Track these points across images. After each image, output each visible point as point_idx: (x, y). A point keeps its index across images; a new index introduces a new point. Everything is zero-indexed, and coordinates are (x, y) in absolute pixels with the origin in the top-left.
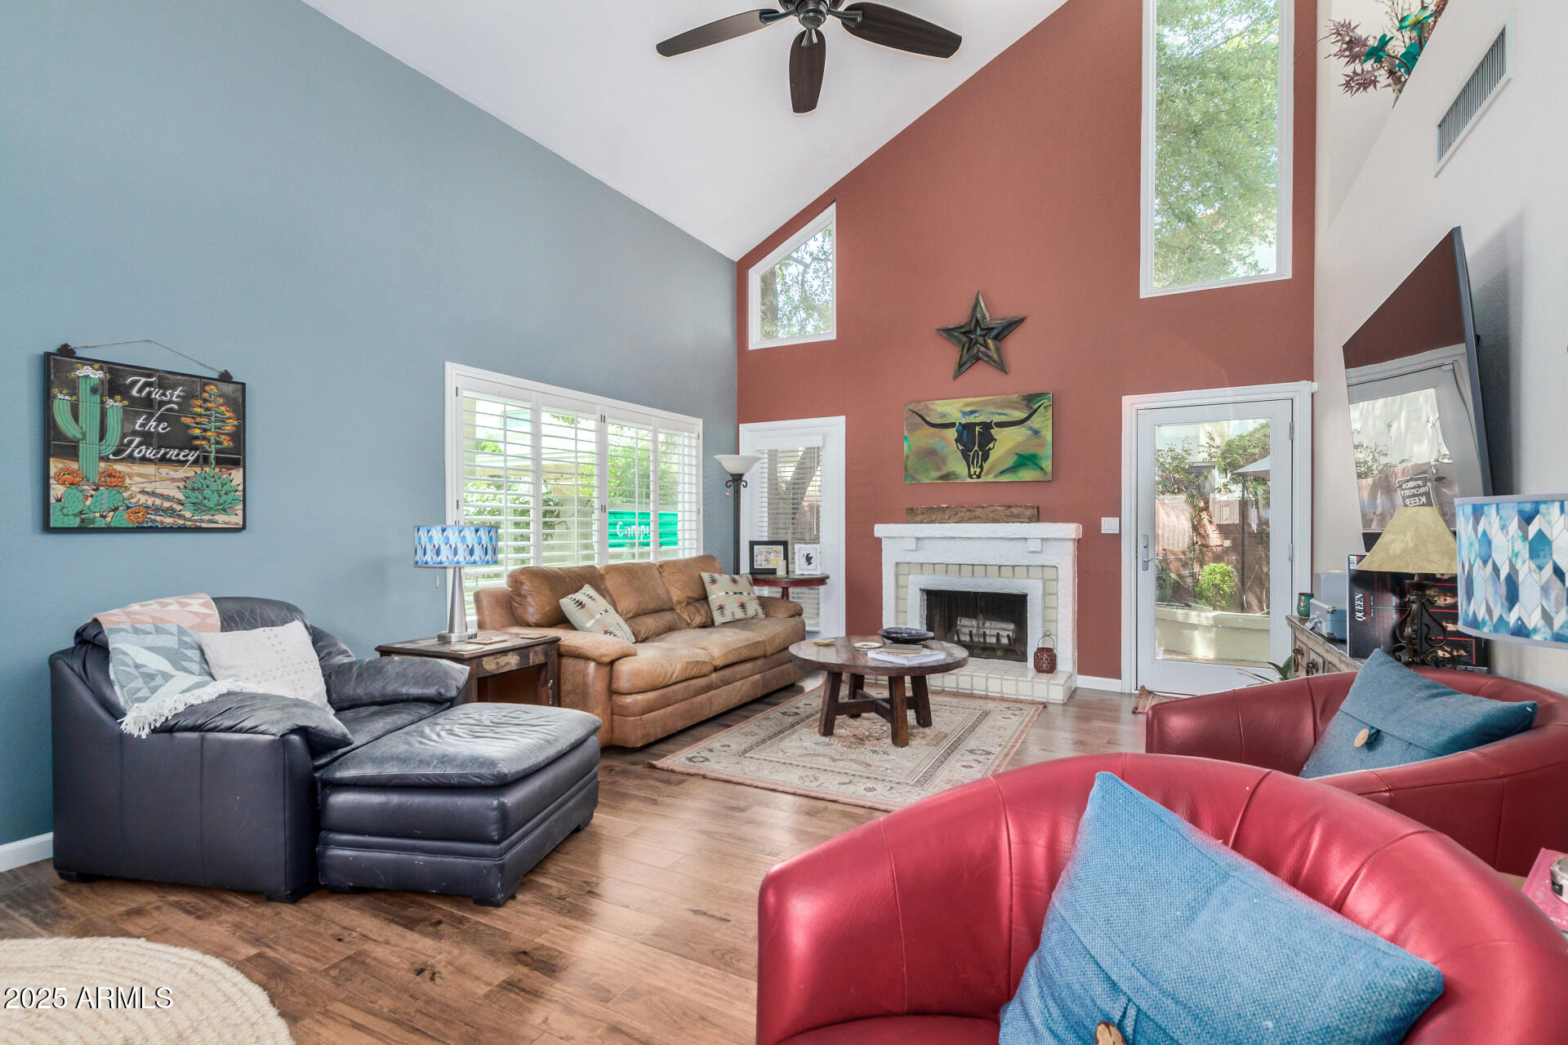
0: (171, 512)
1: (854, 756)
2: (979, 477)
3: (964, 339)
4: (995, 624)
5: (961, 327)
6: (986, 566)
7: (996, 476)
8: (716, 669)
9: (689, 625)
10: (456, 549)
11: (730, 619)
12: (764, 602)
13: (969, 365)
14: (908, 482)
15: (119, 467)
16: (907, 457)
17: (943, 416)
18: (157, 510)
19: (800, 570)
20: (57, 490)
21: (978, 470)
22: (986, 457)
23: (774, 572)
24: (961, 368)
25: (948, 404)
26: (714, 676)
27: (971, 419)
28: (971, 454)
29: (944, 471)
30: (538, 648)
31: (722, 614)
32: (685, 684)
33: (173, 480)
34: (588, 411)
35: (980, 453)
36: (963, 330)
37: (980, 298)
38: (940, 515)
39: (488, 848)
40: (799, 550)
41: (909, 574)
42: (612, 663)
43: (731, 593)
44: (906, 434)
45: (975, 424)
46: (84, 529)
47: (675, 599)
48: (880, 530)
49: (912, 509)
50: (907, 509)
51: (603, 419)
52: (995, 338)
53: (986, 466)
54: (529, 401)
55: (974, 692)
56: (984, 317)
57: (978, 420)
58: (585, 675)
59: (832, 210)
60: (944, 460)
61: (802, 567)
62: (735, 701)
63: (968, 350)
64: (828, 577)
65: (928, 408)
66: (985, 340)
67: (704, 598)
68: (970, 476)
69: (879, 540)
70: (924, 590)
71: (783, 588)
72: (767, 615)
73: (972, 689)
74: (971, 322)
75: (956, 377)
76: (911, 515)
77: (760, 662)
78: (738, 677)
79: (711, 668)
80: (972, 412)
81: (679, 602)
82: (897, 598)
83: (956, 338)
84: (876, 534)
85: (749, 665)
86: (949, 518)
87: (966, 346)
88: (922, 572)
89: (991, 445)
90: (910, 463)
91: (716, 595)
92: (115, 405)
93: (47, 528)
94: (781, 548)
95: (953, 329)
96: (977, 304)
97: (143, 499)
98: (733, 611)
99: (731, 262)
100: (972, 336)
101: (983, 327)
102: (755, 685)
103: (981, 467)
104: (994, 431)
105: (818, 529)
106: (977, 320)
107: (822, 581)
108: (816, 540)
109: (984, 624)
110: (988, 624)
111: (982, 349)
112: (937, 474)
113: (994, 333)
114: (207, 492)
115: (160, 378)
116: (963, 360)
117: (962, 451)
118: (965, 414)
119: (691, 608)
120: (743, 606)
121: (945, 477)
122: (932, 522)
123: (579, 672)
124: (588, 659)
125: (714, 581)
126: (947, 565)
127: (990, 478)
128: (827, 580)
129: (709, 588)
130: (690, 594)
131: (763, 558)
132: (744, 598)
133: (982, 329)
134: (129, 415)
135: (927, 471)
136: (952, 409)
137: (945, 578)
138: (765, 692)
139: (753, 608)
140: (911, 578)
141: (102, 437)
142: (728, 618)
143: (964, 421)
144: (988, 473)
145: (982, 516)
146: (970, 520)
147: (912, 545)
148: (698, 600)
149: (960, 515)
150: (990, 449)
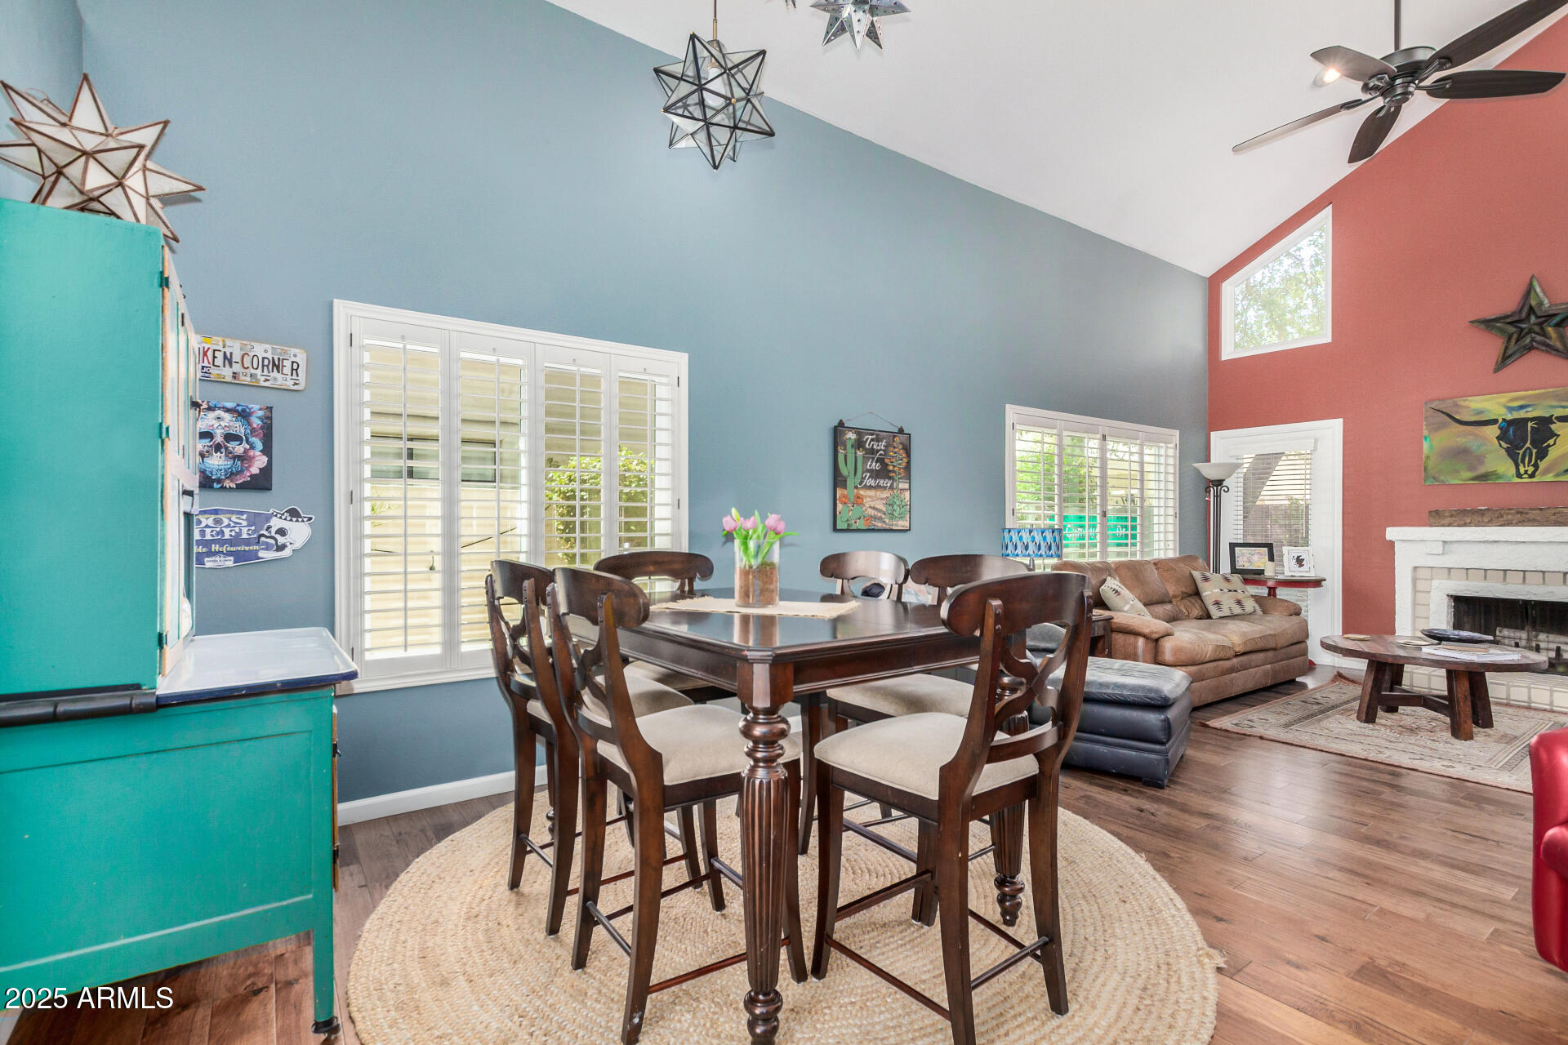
0: (880, 519)
1: (1413, 741)
2: (1532, 476)
3: (1511, 329)
4: (1552, 637)
5: (1507, 317)
6: (1544, 572)
7: (1557, 475)
8: (1237, 655)
9: (1188, 617)
10: (1040, 545)
11: (1228, 613)
12: (1258, 599)
13: (1517, 356)
14: (1428, 483)
15: (862, 492)
16: (1428, 457)
17: (1481, 412)
18: (875, 518)
19: (1290, 570)
20: (840, 507)
21: (1531, 469)
22: (1542, 454)
23: (1261, 572)
24: (1505, 359)
25: (1488, 400)
26: (1235, 660)
27: (1522, 414)
28: (1521, 452)
29: (1481, 470)
30: (1100, 623)
31: (1220, 609)
32: (1215, 664)
33: (882, 499)
34: (1091, 430)
35: (1534, 451)
36: (1509, 320)
37: (1535, 284)
38: (1477, 518)
39: (1158, 747)
40: (1288, 553)
41: (1431, 579)
42: (1157, 640)
43: (1225, 590)
44: (1426, 433)
45: (1527, 420)
46: (848, 530)
47: (1171, 593)
48: (1392, 533)
49: (1437, 512)
50: (1430, 512)
51: (1104, 437)
52: (1558, 325)
53: (1542, 465)
54: (1055, 428)
55: (1533, 705)
56: (1541, 304)
57: (1530, 415)
58: (1136, 648)
59: (1328, 211)
60: (1480, 459)
61: (1292, 569)
62: (1250, 686)
63: (1517, 341)
64: (1325, 580)
65: (1456, 405)
66: (1542, 329)
67: (1197, 593)
68: (1519, 476)
69: (1392, 544)
70: (1452, 596)
71: (1270, 588)
72: (1265, 612)
73: (1530, 701)
74: (1522, 309)
75: (1496, 370)
76: (1436, 517)
77: (1270, 654)
78: (1253, 664)
79: (1233, 653)
80: (1521, 407)
81: (1175, 596)
82: (1415, 604)
83: (1499, 329)
84: (1388, 537)
85: (1261, 655)
86: (1489, 522)
87: (1515, 336)
88: (1449, 577)
89: (1551, 442)
90: (1431, 464)
91: (1210, 592)
92: (860, 453)
93: (835, 529)
94: (1265, 550)
95: (1496, 320)
96: (1530, 289)
97: (870, 510)
98: (1229, 605)
99: (1203, 278)
100: (1523, 326)
101: (1539, 314)
102: (1266, 673)
103: (1536, 466)
104: (1556, 427)
105: (1307, 532)
106: (1531, 308)
107: (1317, 583)
108: (1306, 543)
109: (1537, 636)
110: (1542, 636)
111: (1538, 338)
112: (1470, 474)
113: (1558, 319)
114: (895, 507)
115: (877, 435)
116: (1510, 352)
117: (1507, 450)
118: (1511, 409)
119: (1186, 601)
120: (1239, 602)
121: (1484, 477)
122: (1465, 525)
123: (1130, 645)
124: (1137, 634)
125: (1206, 579)
126: (1486, 570)
127: (1549, 477)
128: (1323, 583)
129: (1201, 585)
130: (1184, 590)
131: (1245, 559)
132: (1240, 595)
133: (1538, 317)
134: (865, 459)
135: (1457, 471)
136: (1496, 406)
137: (1484, 584)
138: (1273, 683)
139: (1250, 605)
140: (1435, 583)
141: (855, 474)
142: (1226, 612)
143: (1509, 417)
144: (1547, 471)
145: (1539, 518)
146: (1520, 523)
147: (1439, 549)
148: (1190, 595)
149: (1505, 518)
150: (1549, 446)
